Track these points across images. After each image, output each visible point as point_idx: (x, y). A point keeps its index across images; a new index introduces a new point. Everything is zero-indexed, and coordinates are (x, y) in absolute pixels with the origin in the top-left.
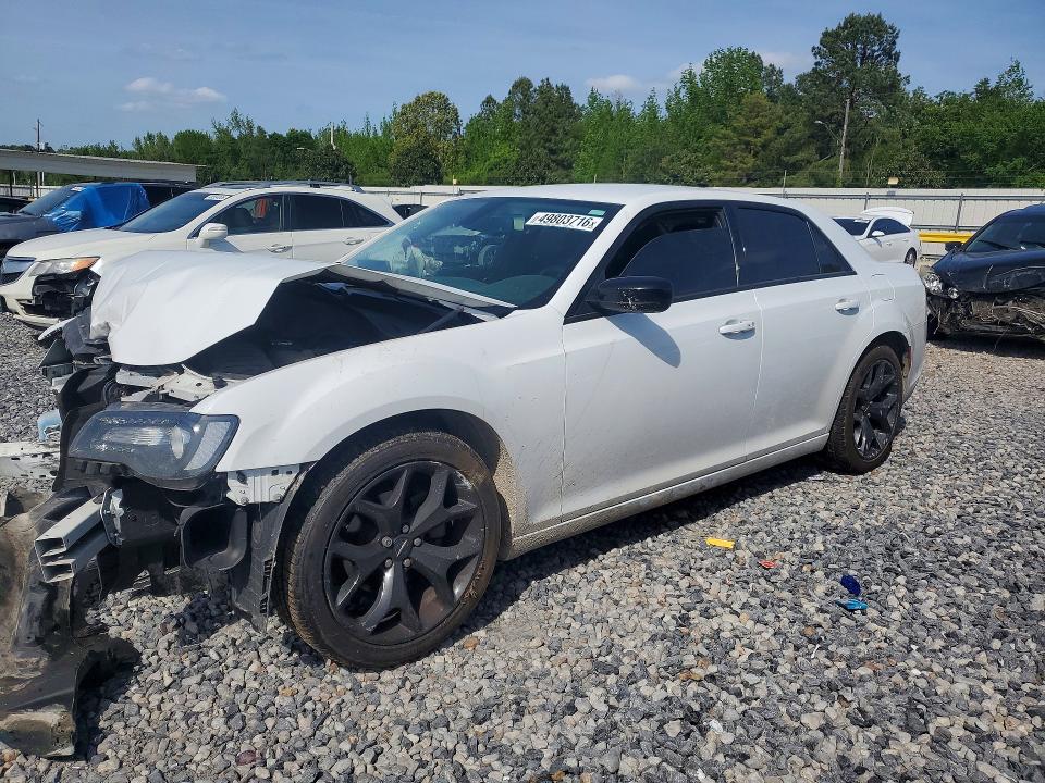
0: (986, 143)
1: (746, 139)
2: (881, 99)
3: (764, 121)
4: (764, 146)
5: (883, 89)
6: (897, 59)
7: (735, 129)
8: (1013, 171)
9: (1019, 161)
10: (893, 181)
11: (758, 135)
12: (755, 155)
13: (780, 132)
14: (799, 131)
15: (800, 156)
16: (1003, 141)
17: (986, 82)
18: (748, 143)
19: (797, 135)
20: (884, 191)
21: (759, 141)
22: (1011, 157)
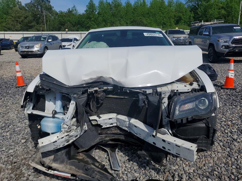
0: (73, 23)
1: (16, 19)
2: (48, 11)
3: (20, 15)
4: (22, 21)
5: (48, 9)
6: (50, 2)
7: (12, 17)
8: (78, 28)
9: (79, 26)
10: (67, 30)
11: (19, 18)
12: (20, 23)
13: (26, 18)
14: (31, 18)
15: (32, 24)
16: (76, 22)
17: (69, 9)
18: (17, 20)
19: (30, 19)
20: (65, 32)
21: (20, 20)
22: (77, 25)
